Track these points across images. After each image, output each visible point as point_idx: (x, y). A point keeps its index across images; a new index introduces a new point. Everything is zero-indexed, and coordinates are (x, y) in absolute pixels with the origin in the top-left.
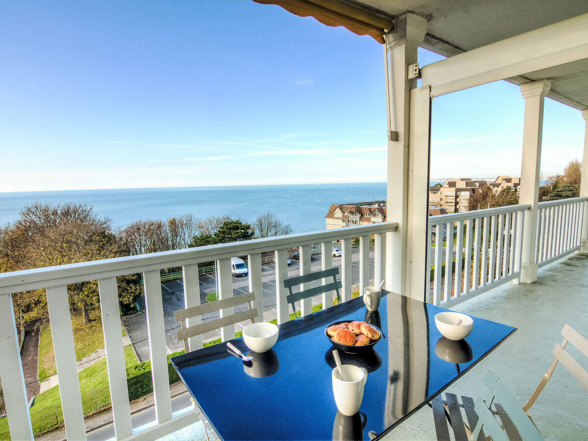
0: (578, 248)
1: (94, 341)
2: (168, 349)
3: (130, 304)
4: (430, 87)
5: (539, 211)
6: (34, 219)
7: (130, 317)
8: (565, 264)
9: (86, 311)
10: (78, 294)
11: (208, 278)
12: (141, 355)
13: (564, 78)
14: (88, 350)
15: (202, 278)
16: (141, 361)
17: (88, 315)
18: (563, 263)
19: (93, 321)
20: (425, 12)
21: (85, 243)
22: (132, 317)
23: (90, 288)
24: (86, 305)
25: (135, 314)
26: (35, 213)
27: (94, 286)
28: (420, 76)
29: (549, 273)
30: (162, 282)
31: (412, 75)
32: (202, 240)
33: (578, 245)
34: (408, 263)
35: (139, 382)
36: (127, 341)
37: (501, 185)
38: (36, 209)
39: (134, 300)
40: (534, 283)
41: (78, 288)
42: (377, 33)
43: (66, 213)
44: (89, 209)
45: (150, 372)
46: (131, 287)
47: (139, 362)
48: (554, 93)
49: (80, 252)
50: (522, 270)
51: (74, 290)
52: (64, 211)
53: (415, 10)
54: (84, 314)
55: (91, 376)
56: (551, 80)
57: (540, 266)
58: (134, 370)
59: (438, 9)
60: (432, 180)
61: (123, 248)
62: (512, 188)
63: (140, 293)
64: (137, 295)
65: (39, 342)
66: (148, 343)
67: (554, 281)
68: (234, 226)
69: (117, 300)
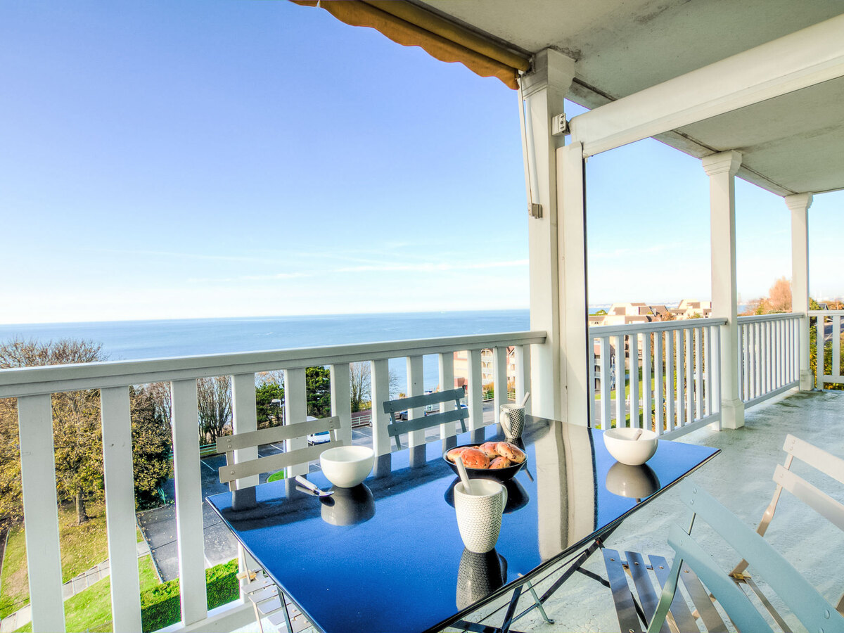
0: (797, 384)
1: (92, 551)
2: (208, 561)
3: (151, 490)
4: (582, 145)
5: (739, 327)
6: (11, 363)
7: (150, 512)
8: (781, 404)
9: (82, 502)
10: (71, 477)
11: (272, 450)
12: (165, 571)
13: (759, 148)
14: (81, 565)
15: (263, 450)
16: (164, 581)
17: (84, 508)
18: (778, 403)
19: (92, 518)
20: (572, 48)
21: (87, 399)
22: (153, 513)
23: (90, 466)
24: (82, 492)
25: (159, 506)
26: (13, 354)
27: (97, 464)
28: (568, 130)
29: (761, 415)
30: (201, 458)
31: (557, 129)
32: (264, 393)
33: (796, 378)
34: (563, 388)
35: (159, 613)
36: (143, 549)
37: (687, 312)
38: (14, 348)
39: (158, 485)
40: (741, 428)
41: (70, 467)
42: (509, 74)
43: (60, 355)
44: (95, 348)
45: (177, 598)
46: (153, 465)
47: (161, 582)
48: (746, 170)
49: (77, 412)
50: (723, 410)
51: (66, 470)
52: (57, 352)
53: (559, 45)
54: (78, 508)
55: (84, 606)
56: (741, 152)
57: (748, 405)
58: (153, 595)
59: (588, 44)
60: (592, 305)
61: (144, 406)
62: (701, 315)
63: (167, 475)
64: (162, 478)
65: (5, 554)
66: (176, 551)
67: (768, 425)
68: (313, 371)
69: (131, 484)
